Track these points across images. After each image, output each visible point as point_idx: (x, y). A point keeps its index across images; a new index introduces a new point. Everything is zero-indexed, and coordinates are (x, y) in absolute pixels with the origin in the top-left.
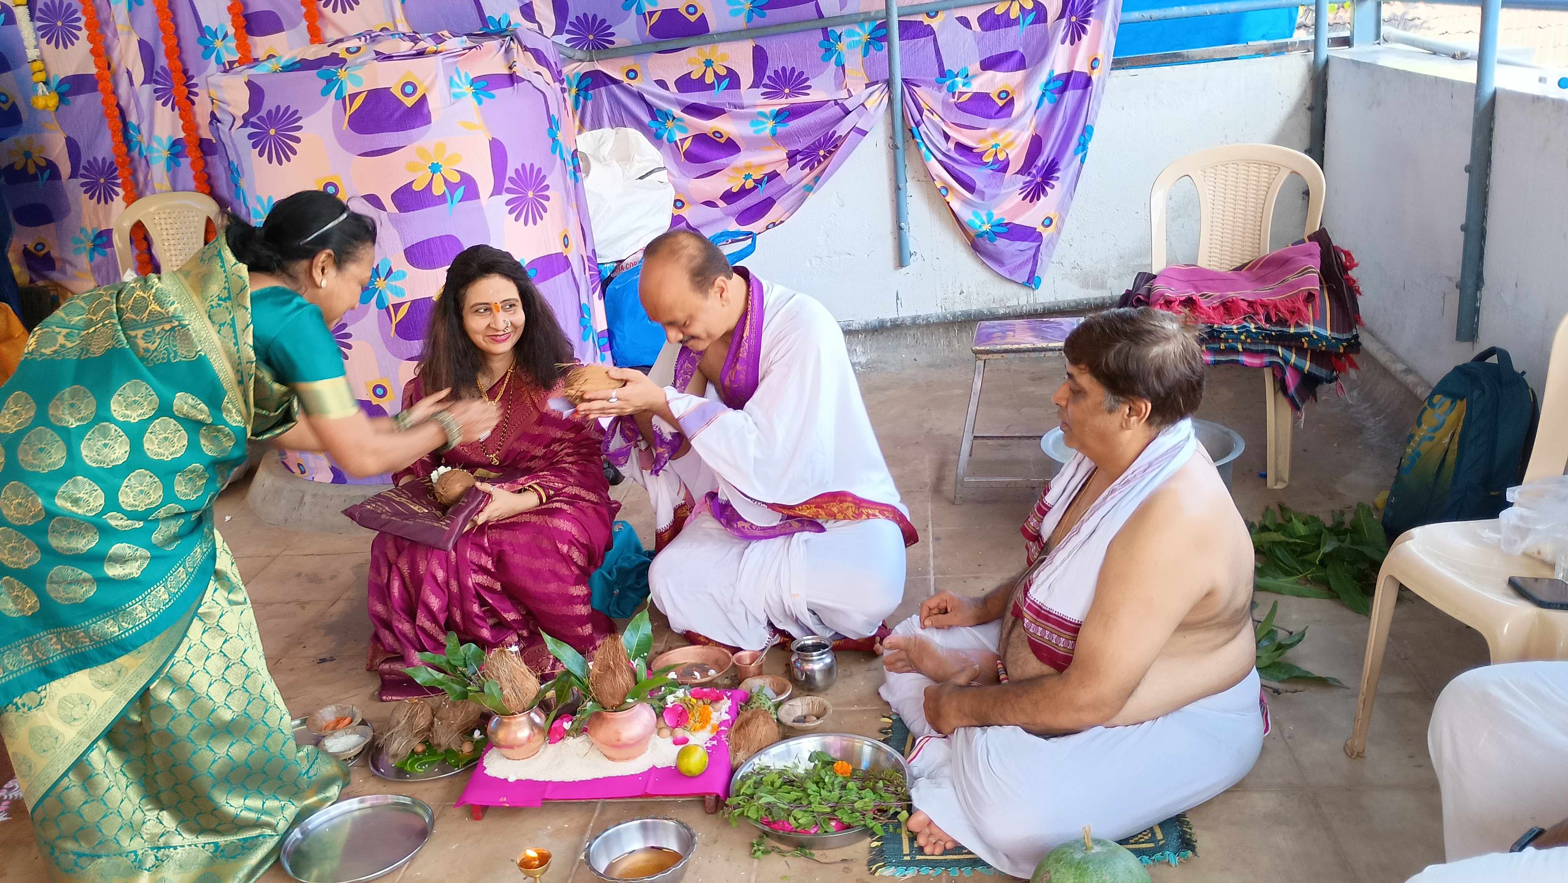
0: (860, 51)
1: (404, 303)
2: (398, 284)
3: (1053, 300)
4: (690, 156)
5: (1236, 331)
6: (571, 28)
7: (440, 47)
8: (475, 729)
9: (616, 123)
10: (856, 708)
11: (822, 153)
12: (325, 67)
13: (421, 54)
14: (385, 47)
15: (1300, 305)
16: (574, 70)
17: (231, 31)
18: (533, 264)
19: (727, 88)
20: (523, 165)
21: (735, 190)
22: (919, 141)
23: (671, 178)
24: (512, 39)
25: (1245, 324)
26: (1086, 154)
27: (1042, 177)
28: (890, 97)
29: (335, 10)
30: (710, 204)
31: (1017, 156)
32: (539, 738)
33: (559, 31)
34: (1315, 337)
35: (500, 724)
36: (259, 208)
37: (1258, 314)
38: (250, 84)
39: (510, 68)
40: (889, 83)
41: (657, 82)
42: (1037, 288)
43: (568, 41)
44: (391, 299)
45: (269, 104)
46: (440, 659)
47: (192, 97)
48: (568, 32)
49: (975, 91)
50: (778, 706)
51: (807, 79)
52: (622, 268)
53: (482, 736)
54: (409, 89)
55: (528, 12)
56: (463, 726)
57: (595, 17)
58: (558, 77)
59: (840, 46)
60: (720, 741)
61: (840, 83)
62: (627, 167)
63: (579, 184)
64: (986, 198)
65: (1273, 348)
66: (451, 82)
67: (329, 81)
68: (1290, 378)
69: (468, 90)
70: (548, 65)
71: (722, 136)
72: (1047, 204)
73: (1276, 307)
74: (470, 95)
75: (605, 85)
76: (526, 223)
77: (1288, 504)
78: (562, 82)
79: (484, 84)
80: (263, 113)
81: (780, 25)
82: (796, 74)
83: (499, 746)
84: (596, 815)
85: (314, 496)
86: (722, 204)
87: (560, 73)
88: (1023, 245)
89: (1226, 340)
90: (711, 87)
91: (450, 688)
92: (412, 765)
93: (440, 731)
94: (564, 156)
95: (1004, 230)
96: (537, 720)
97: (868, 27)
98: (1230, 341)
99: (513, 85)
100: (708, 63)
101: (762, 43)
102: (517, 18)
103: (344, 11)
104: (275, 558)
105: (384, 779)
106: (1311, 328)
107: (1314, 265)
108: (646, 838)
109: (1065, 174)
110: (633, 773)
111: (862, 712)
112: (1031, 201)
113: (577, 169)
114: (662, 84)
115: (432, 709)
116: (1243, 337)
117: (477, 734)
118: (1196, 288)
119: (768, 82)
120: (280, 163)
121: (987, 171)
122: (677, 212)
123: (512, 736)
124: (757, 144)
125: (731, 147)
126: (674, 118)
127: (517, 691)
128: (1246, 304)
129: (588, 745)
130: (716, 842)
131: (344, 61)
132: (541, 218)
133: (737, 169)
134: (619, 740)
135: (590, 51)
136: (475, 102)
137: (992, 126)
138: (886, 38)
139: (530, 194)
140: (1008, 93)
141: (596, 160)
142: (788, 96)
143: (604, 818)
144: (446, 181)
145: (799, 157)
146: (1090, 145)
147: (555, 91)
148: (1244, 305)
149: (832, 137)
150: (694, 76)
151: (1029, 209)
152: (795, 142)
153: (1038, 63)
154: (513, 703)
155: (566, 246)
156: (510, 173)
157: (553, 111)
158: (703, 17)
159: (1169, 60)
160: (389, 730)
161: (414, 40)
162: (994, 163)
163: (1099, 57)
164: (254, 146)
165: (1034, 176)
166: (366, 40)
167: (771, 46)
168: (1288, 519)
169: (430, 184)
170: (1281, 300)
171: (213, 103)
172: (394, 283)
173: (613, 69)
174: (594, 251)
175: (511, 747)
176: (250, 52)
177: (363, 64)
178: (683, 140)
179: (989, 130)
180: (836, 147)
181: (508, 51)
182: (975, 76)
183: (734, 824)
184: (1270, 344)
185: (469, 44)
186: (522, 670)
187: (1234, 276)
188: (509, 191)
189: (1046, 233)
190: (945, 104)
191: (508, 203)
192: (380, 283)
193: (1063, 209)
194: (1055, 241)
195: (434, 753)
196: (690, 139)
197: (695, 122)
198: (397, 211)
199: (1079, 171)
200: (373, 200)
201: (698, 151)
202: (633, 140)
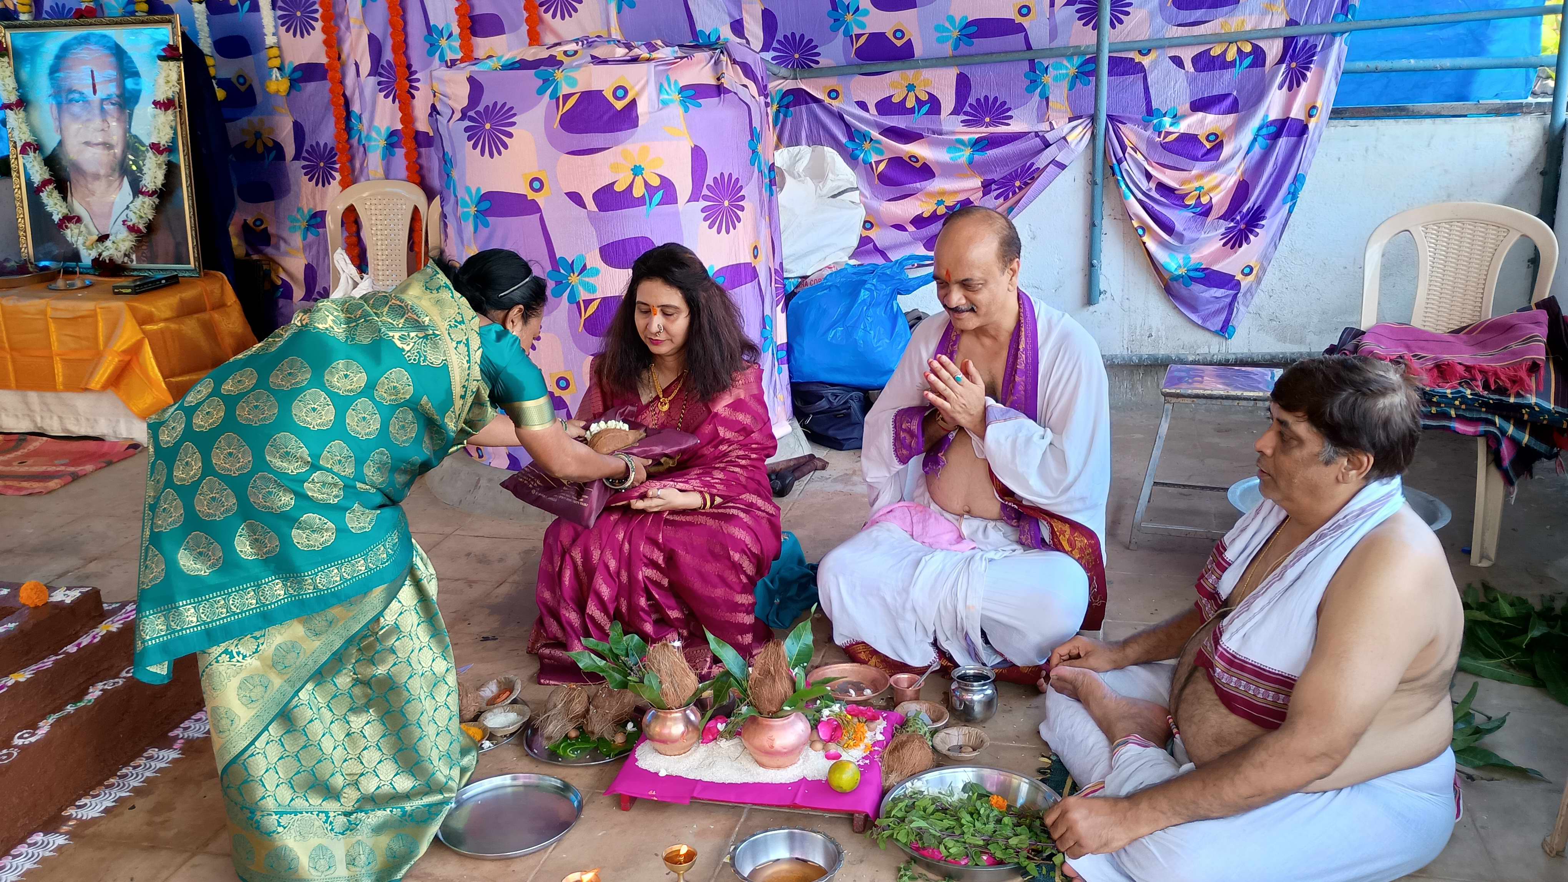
0: (1066, 85)
1: (594, 300)
2: (591, 280)
3: (1246, 351)
4: (883, 179)
5: (1450, 396)
6: (778, 46)
7: (654, 55)
8: (628, 722)
9: (813, 141)
10: (1014, 744)
11: (1017, 184)
12: (542, 68)
13: (635, 60)
14: (600, 52)
15: (1523, 374)
16: (777, 86)
17: (456, 31)
18: (721, 272)
19: (927, 113)
20: (722, 174)
21: (926, 215)
22: (1119, 178)
23: (864, 199)
24: (722, 52)
25: (1461, 389)
26: (1294, 204)
27: (1246, 224)
28: (1093, 133)
29: (554, 16)
30: (900, 227)
31: (1221, 202)
32: (693, 736)
33: (766, 48)
34: (1537, 409)
35: (656, 717)
36: (467, 199)
37: (1476, 380)
38: (471, 80)
39: (718, 79)
40: (1093, 119)
41: (858, 103)
42: (1230, 337)
43: (773, 59)
44: (583, 295)
45: (487, 100)
46: (603, 647)
47: (412, 91)
48: (775, 49)
49: (1182, 131)
50: (934, 732)
51: (1009, 109)
52: (807, 285)
53: (635, 729)
54: (620, 93)
55: (738, 27)
56: (618, 716)
57: (802, 37)
58: (763, 90)
59: (1047, 79)
60: (872, 761)
61: (1042, 117)
62: (821, 185)
63: (774, 198)
64: (1185, 242)
65: (1490, 417)
66: (660, 89)
67: (545, 81)
68: (1505, 449)
69: (675, 96)
70: (754, 79)
71: (917, 161)
72: (1249, 252)
73: (1496, 374)
74: (677, 102)
75: (807, 103)
76: (719, 232)
77: (1493, 583)
78: (766, 96)
79: (691, 93)
80: (481, 108)
81: (987, 54)
82: (998, 103)
83: (652, 739)
84: (742, 820)
86: (911, 228)
87: (765, 87)
88: (1220, 292)
89: (1438, 404)
90: (912, 111)
91: (611, 676)
92: (565, 749)
93: (594, 719)
94: (762, 168)
95: (1200, 275)
96: (692, 717)
97: (1077, 61)
98: (1442, 405)
99: (719, 95)
100: (911, 87)
101: (966, 71)
102: (726, 33)
103: (563, 18)
105: (537, 760)
106: (1533, 399)
107: (1541, 333)
108: (792, 849)
109: (1270, 224)
110: (783, 781)
111: (1019, 748)
112: (1232, 247)
113: (772, 182)
114: (862, 105)
115: (589, 698)
116: (1457, 403)
117: (630, 726)
118: (1408, 348)
119: (969, 110)
120: (492, 156)
121: (1188, 214)
122: (866, 233)
123: (666, 731)
124: (952, 171)
125: (926, 172)
126: (871, 140)
127: (676, 685)
128: (1463, 368)
129: (740, 749)
130: (861, 861)
131: (561, 63)
132: (734, 228)
133: (931, 195)
134: (772, 747)
135: (795, 70)
136: (681, 110)
137: (1199, 168)
138: (1094, 73)
139: (726, 203)
140: (1217, 136)
141: (790, 175)
142: (988, 125)
143: (750, 823)
144: (646, 184)
145: (994, 186)
146: (1301, 194)
147: (759, 104)
148: (1460, 369)
149: (1029, 168)
150: (895, 100)
151: (1229, 256)
152: (992, 171)
153: (1252, 107)
154: (671, 699)
155: (755, 257)
156: (709, 180)
157: (756, 123)
158: (909, 42)
159: (1392, 113)
160: (545, 713)
161: (629, 47)
162: (1195, 207)
163: (1319, 104)
164: (469, 139)
165: (1238, 223)
166: (583, 45)
167: (975, 74)
168: (1491, 598)
169: (631, 186)
170: (1502, 367)
171: (435, 96)
172: (587, 279)
173: (815, 88)
174: (781, 263)
175: (664, 741)
176: (472, 51)
177: (579, 66)
178: (878, 163)
179: (1194, 172)
180: (1033, 179)
181: (717, 62)
182: (1184, 117)
183: (882, 846)
184: (1486, 412)
185: (680, 54)
186: (683, 665)
187: (1451, 338)
188: (705, 198)
189: (1245, 282)
190: (1150, 142)
191: (703, 210)
192: (574, 279)
193: (1266, 259)
194: (1253, 291)
195: (587, 740)
196: (886, 161)
197: (892, 145)
198: (596, 210)
199: (1287, 221)
200: (576, 198)
201: (892, 174)
202: (829, 160)
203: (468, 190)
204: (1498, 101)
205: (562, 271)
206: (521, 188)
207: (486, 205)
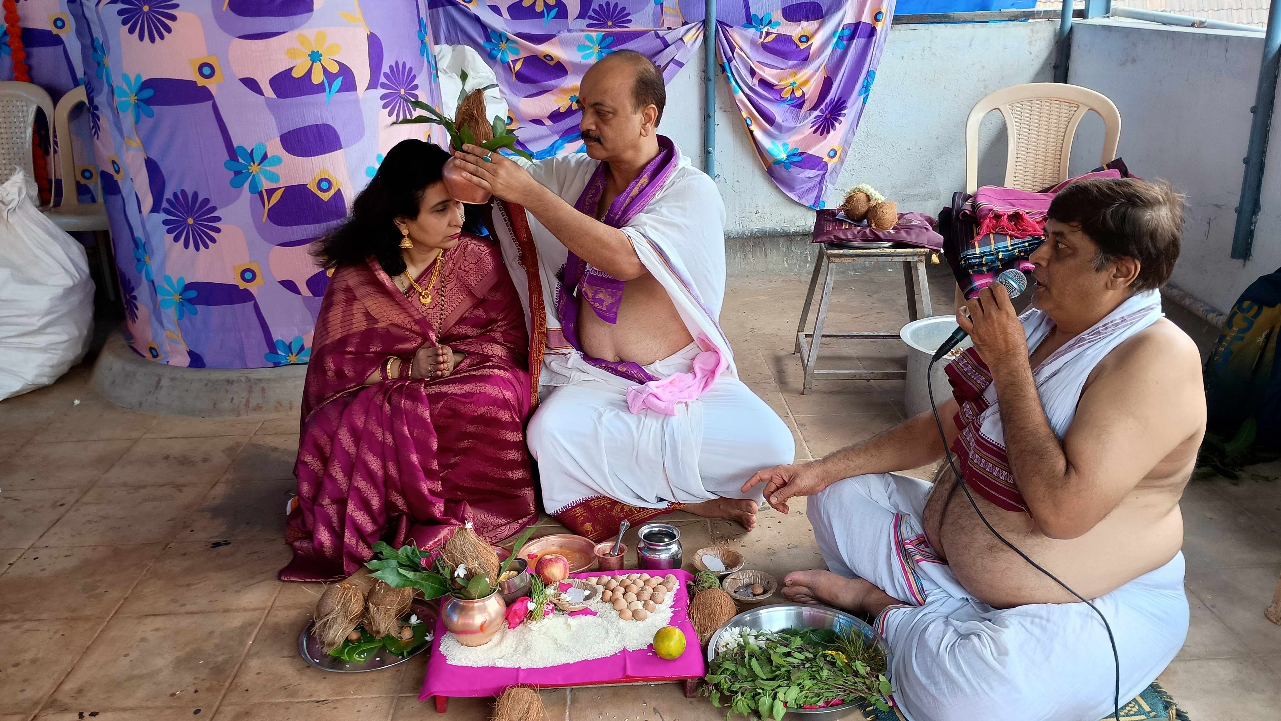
1: (277, 189)
2: (273, 169)
4: (521, 77)
9: (452, 41)
19: (555, 17)
20: (397, 63)
21: (562, 110)
22: (730, 75)
23: (503, 95)
26: (868, 95)
27: (831, 113)
28: (705, 35)
30: (538, 122)
31: (812, 93)
36: (125, 88)
40: (704, 23)
41: (491, 7)
44: (265, 184)
49: (779, 34)
51: (629, 14)
53: (419, 621)
56: (400, 611)
61: (658, 20)
64: (783, 131)
71: (552, 60)
72: (835, 137)
82: (619, 9)
83: (459, 632)
84: (569, 702)
85: (173, 379)
86: (548, 122)
88: (811, 173)
90: (541, 15)
92: (350, 654)
93: (377, 617)
94: (430, 60)
95: (799, 159)
104: (136, 441)
105: (321, 669)
109: (850, 113)
112: (821, 134)
114: (495, 9)
115: (363, 594)
117: (414, 619)
118: (1013, 206)
119: (593, 14)
120: (153, 40)
121: (786, 106)
123: (468, 622)
125: (560, 69)
126: (508, 39)
133: (564, 91)
137: (790, 66)
139: (403, 92)
140: (806, 37)
142: (610, 26)
143: (579, 705)
144: (325, 70)
146: (872, 87)
151: (820, 141)
153: (831, 12)
156: (385, 69)
157: (423, 14)
159: (938, 20)
162: (791, 100)
163: (883, 11)
164: (124, 22)
165: (824, 112)
169: (309, 72)
172: (268, 168)
178: (515, 62)
179: (790, 69)
182: (778, 22)
187: (1042, 197)
188: (384, 86)
189: (831, 163)
190: (753, 43)
191: (382, 98)
192: (254, 168)
193: (847, 143)
194: (838, 170)
195: (371, 640)
196: (522, 61)
197: (527, 45)
198: (274, 96)
199: (862, 110)
200: (251, 84)
201: (527, 73)
202: (470, 58)
203: (126, 78)
204: (1015, 10)
205: (240, 160)
206: (190, 74)
207: (148, 93)
